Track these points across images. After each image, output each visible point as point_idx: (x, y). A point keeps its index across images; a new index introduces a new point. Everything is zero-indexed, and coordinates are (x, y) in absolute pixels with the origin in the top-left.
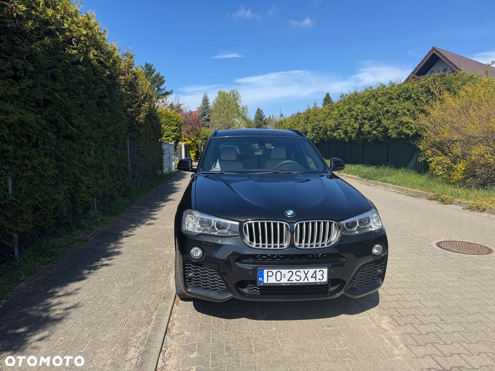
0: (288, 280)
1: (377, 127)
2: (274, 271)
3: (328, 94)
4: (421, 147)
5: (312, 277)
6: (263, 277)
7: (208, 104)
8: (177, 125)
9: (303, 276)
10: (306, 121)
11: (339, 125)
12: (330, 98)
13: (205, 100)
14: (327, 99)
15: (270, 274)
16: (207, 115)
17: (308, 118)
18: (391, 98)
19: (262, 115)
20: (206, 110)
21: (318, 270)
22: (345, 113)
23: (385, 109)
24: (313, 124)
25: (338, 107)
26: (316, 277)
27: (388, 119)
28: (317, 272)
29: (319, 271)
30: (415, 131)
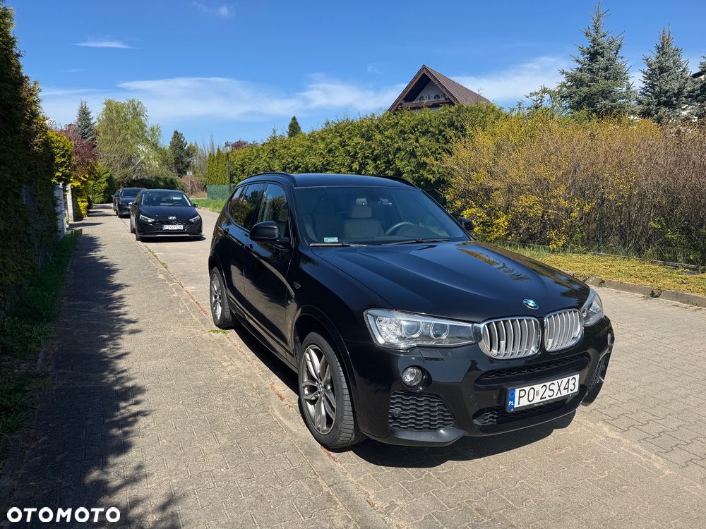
0: (541, 398)
1: (385, 170)
2: (527, 389)
3: (294, 119)
4: (447, 197)
5: (565, 389)
6: (513, 400)
7: (89, 119)
8: (64, 156)
9: (555, 388)
10: (271, 156)
11: (328, 164)
12: (297, 123)
13: (84, 114)
14: (294, 128)
15: (522, 393)
16: (89, 139)
17: (274, 151)
18: (403, 132)
19: (182, 142)
20: (86, 130)
21: (571, 378)
22: (337, 148)
23: (396, 146)
24: (284, 161)
25: (323, 139)
26: (568, 388)
27: (402, 160)
28: (570, 380)
30: (438, 176)
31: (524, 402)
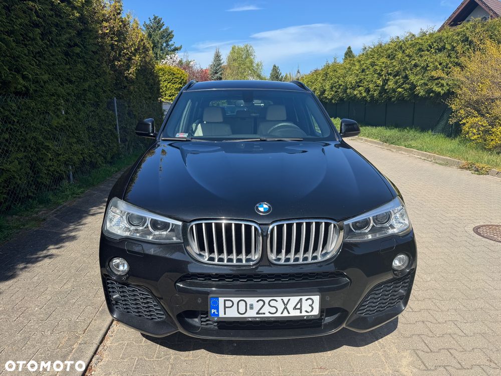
0: (258, 313)
1: (403, 84)
2: (235, 300)
3: (349, 48)
4: (453, 106)
5: (295, 308)
6: (217, 308)
7: (220, 60)
8: (181, 83)
9: (281, 307)
10: (324, 78)
11: (360, 81)
12: (351, 52)
13: (218, 57)
14: (349, 53)
15: (229, 304)
16: (219, 73)
17: (326, 74)
18: (420, 50)
19: (278, 73)
20: (218, 67)
21: (304, 298)
22: (368, 68)
23: (413, 62)
24: (331, 81)
25: (359, 61)
26: (300, 309)
27: (416, 75)
28: (304, 300)
29: (306, 300)
30: (448, 88)
31: (232, 313)
